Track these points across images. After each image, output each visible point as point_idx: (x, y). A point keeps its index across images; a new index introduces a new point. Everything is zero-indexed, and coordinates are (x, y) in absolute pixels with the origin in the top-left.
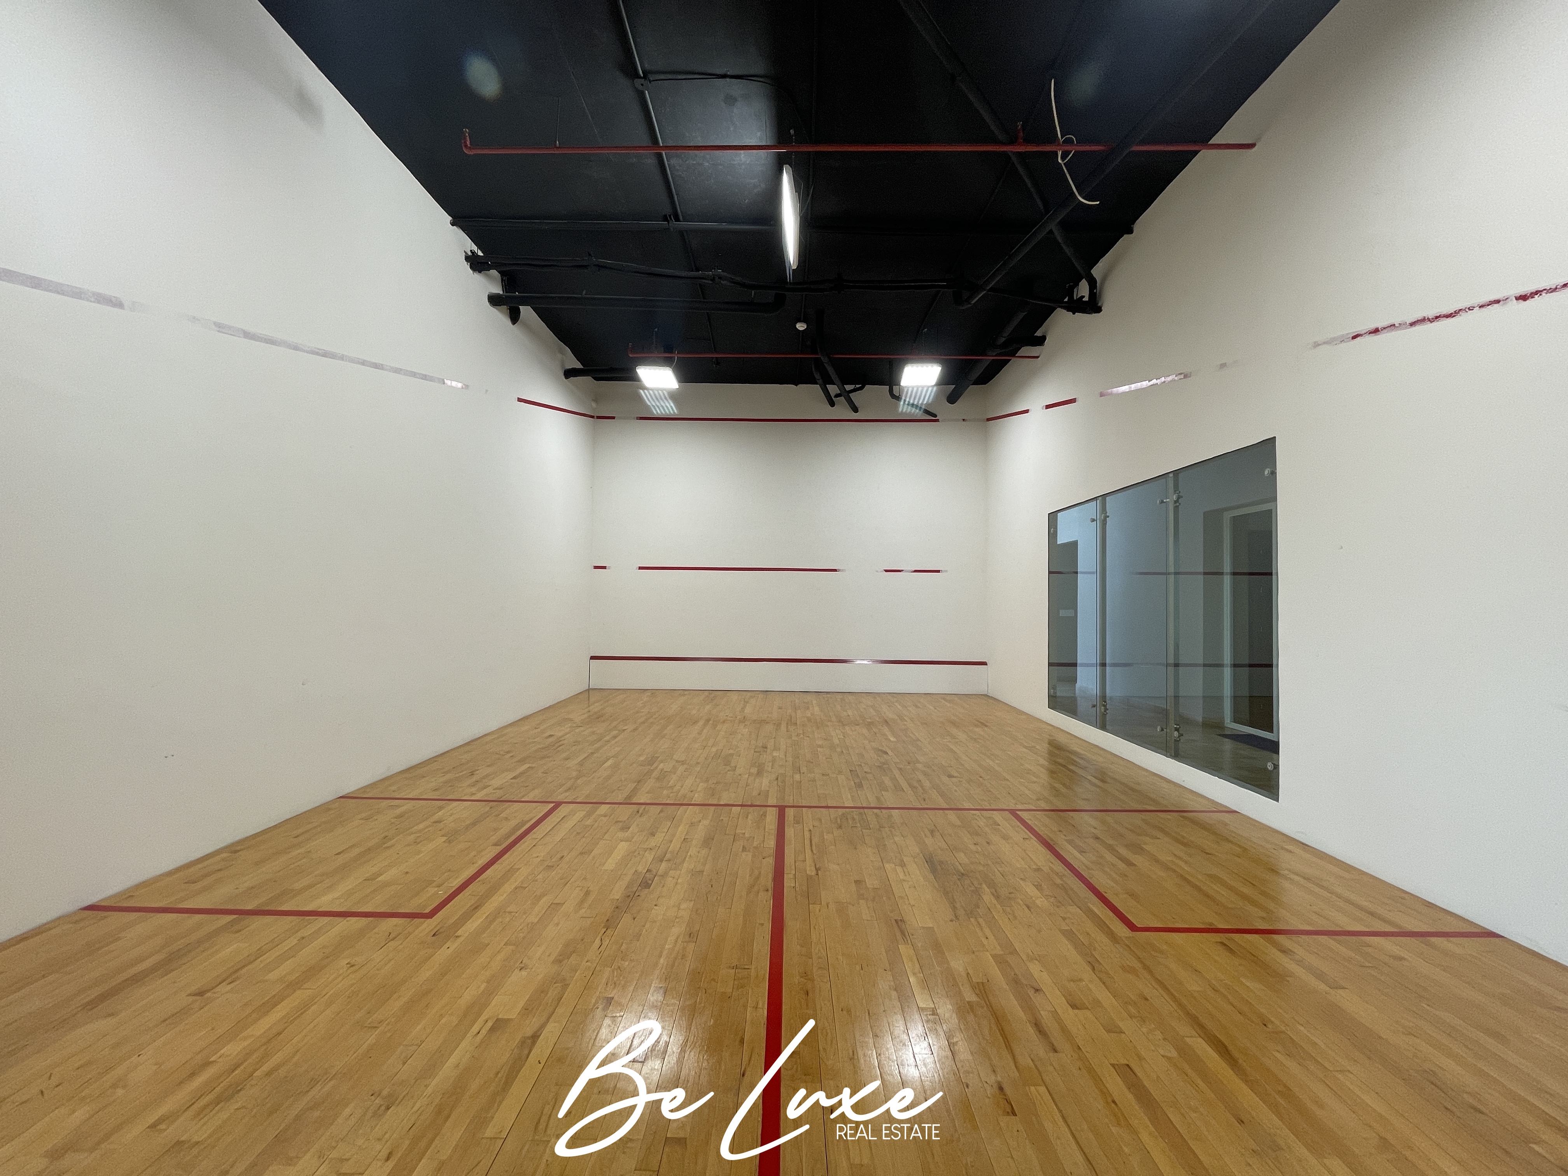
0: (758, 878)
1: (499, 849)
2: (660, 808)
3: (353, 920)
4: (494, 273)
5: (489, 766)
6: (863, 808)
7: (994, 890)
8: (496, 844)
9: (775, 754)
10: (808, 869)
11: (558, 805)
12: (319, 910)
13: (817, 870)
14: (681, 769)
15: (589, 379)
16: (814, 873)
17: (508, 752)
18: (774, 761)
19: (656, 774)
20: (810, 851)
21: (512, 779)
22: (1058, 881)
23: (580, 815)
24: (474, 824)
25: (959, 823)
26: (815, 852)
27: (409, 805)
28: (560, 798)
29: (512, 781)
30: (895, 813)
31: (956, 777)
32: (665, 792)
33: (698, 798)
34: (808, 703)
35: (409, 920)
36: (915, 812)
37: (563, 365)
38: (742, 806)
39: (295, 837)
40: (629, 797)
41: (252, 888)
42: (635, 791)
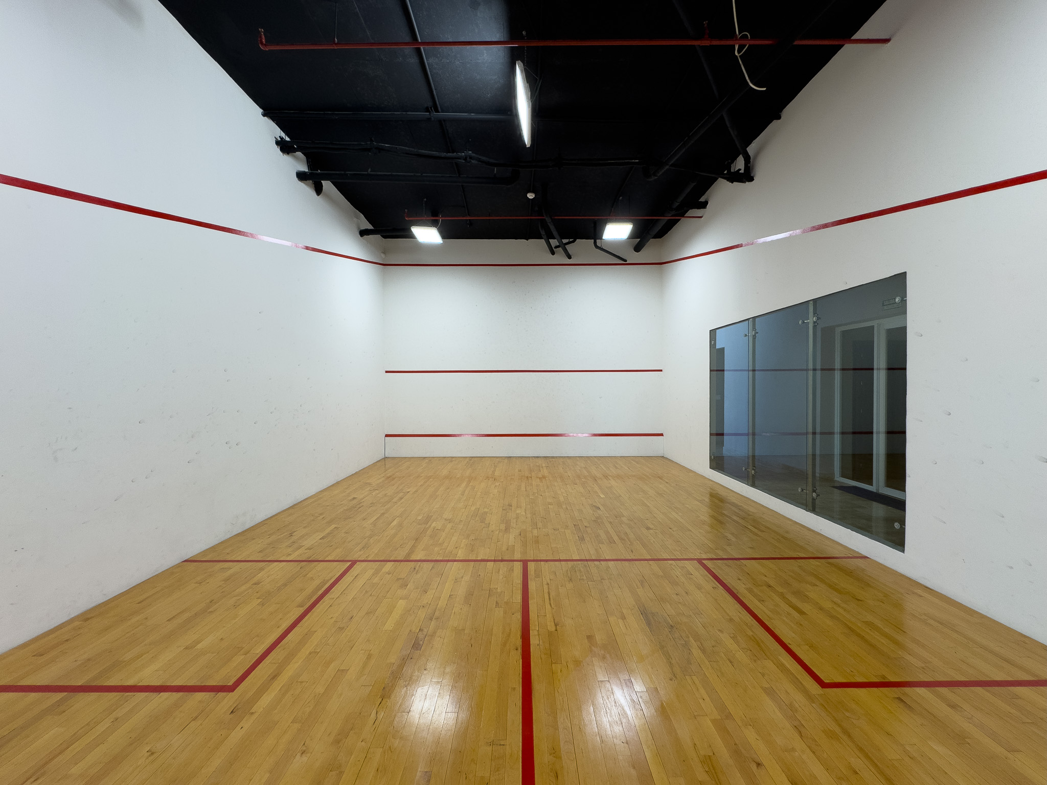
0: (509, 636)
1: (302, 610)
2: (431, 564)
3: (165, 695)
4: (299, 154)
5: (304, 527)
6: (587, 560)
7: (699, 643)
8: (300, 606)
9: (517, 512)
10: (548, 623)
11: (354, 563)
12: (139, 684)
13: (556, 625)
14: (449, 526)
15: (378, 237)
16: (553, 629)
17: (321, 514)
18: (517, 518)
19: (429, 532)
20: (549, 606)
21: (320, 539)
22: (750, 633)
23: (370, 573)
24: (285, 585)
25: (661, 573)
26: (553, 607)
27: (237, 567)
28: (355, 557)
29: (321, 541)
30: (611, 564)
31: (652, 529)
32: (436, 549)
33: (461, 555)
34: (539, 466)
35: (212, 694)
36: (626, 563)
37: (358, 228)
38: (494, 561)
39: (139, 603)
40: (409, 554)
41: (89, 660)
42: (413, 548)
